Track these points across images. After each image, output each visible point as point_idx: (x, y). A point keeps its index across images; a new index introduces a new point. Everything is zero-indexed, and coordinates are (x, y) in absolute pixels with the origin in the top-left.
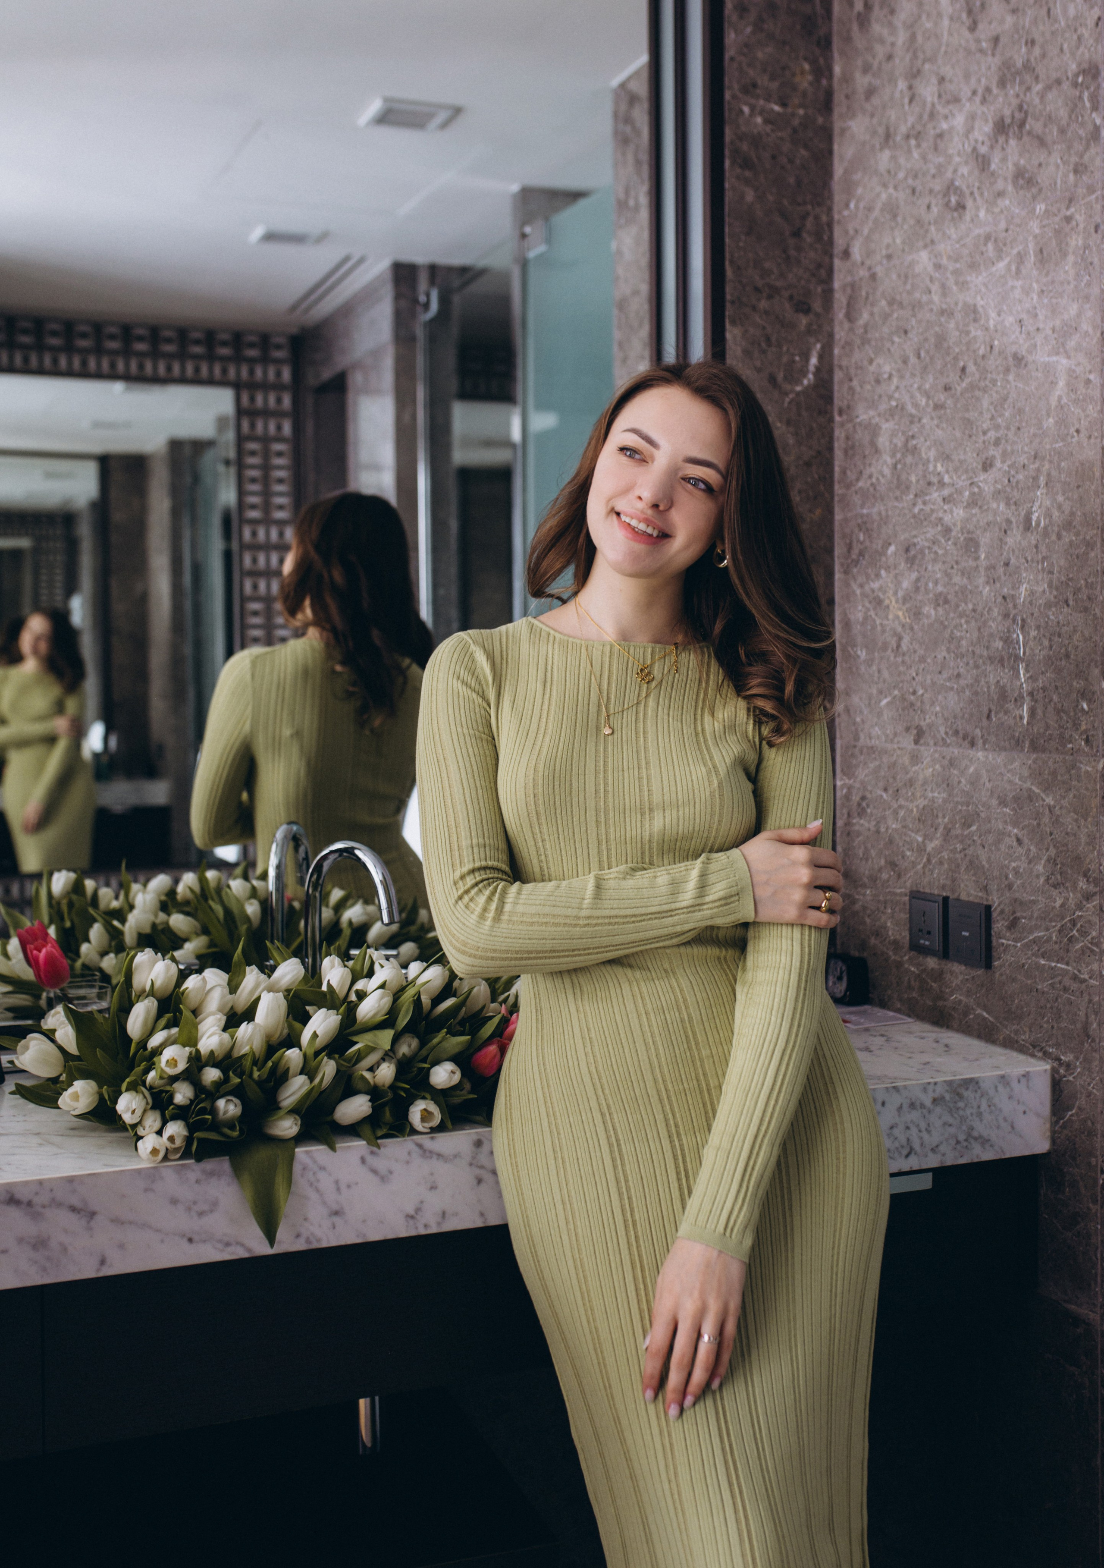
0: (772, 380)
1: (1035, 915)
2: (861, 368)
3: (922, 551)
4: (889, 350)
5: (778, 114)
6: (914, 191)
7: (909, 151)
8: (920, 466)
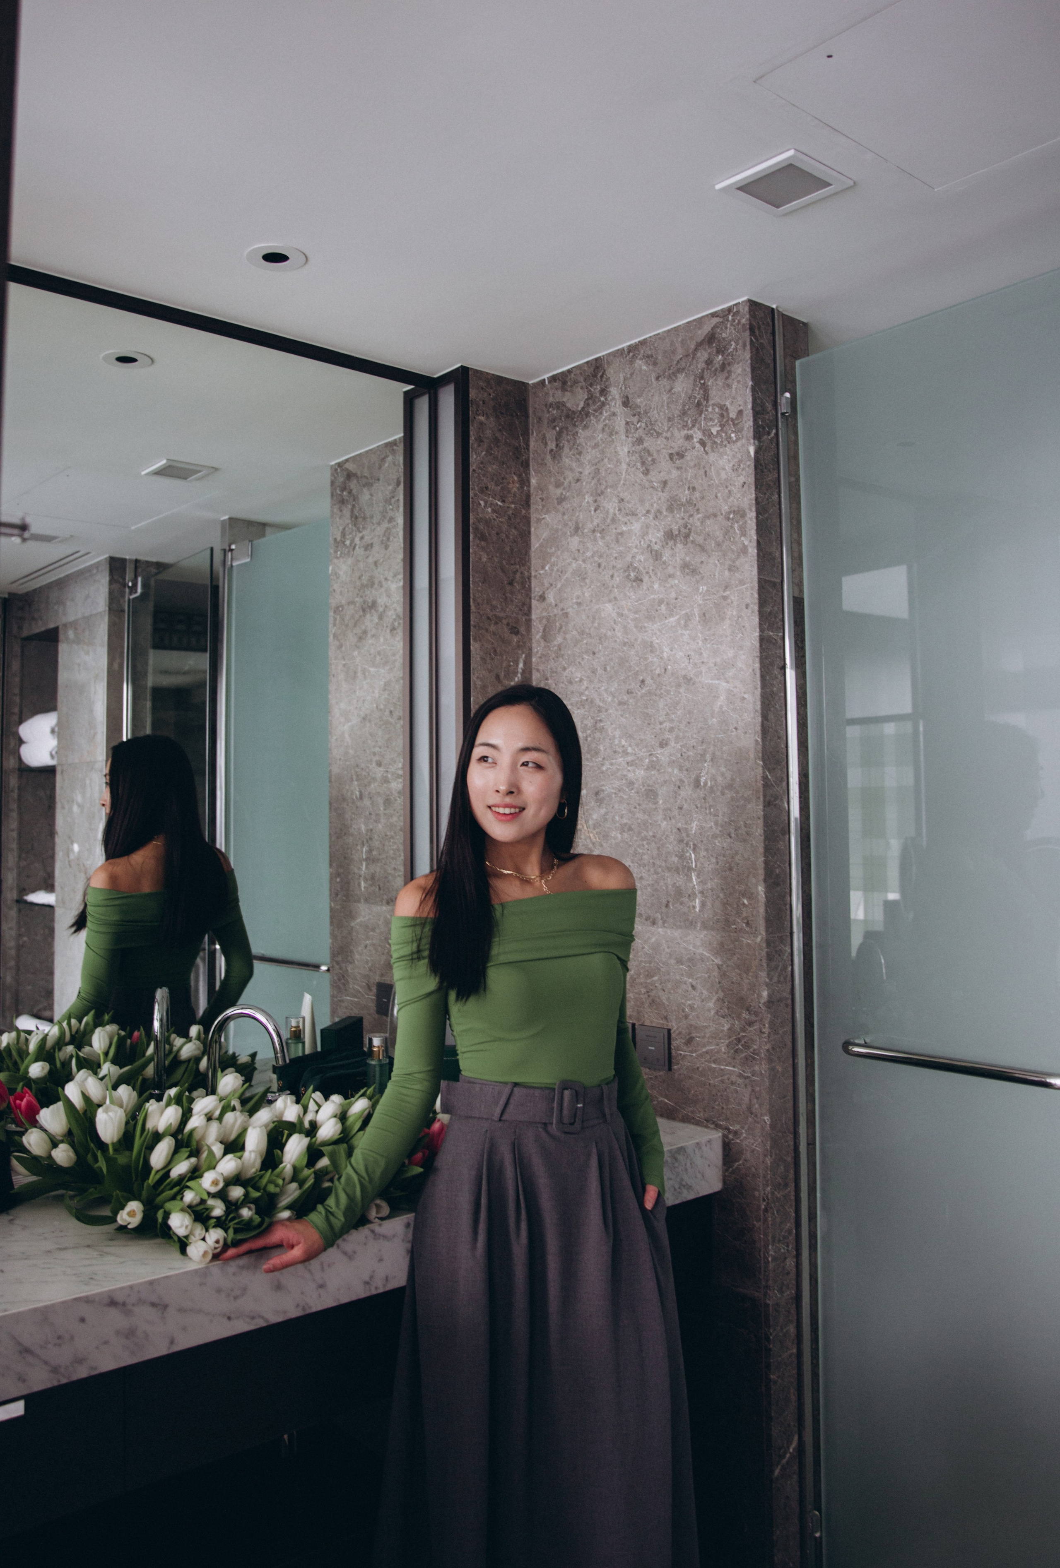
0: (498, 677)
1: (707, 1036)
2: (556, 672)
4: (579, 663)
5: (500, 506)
6: (599, 565)
7: (595, 540)
8: (607, 740)
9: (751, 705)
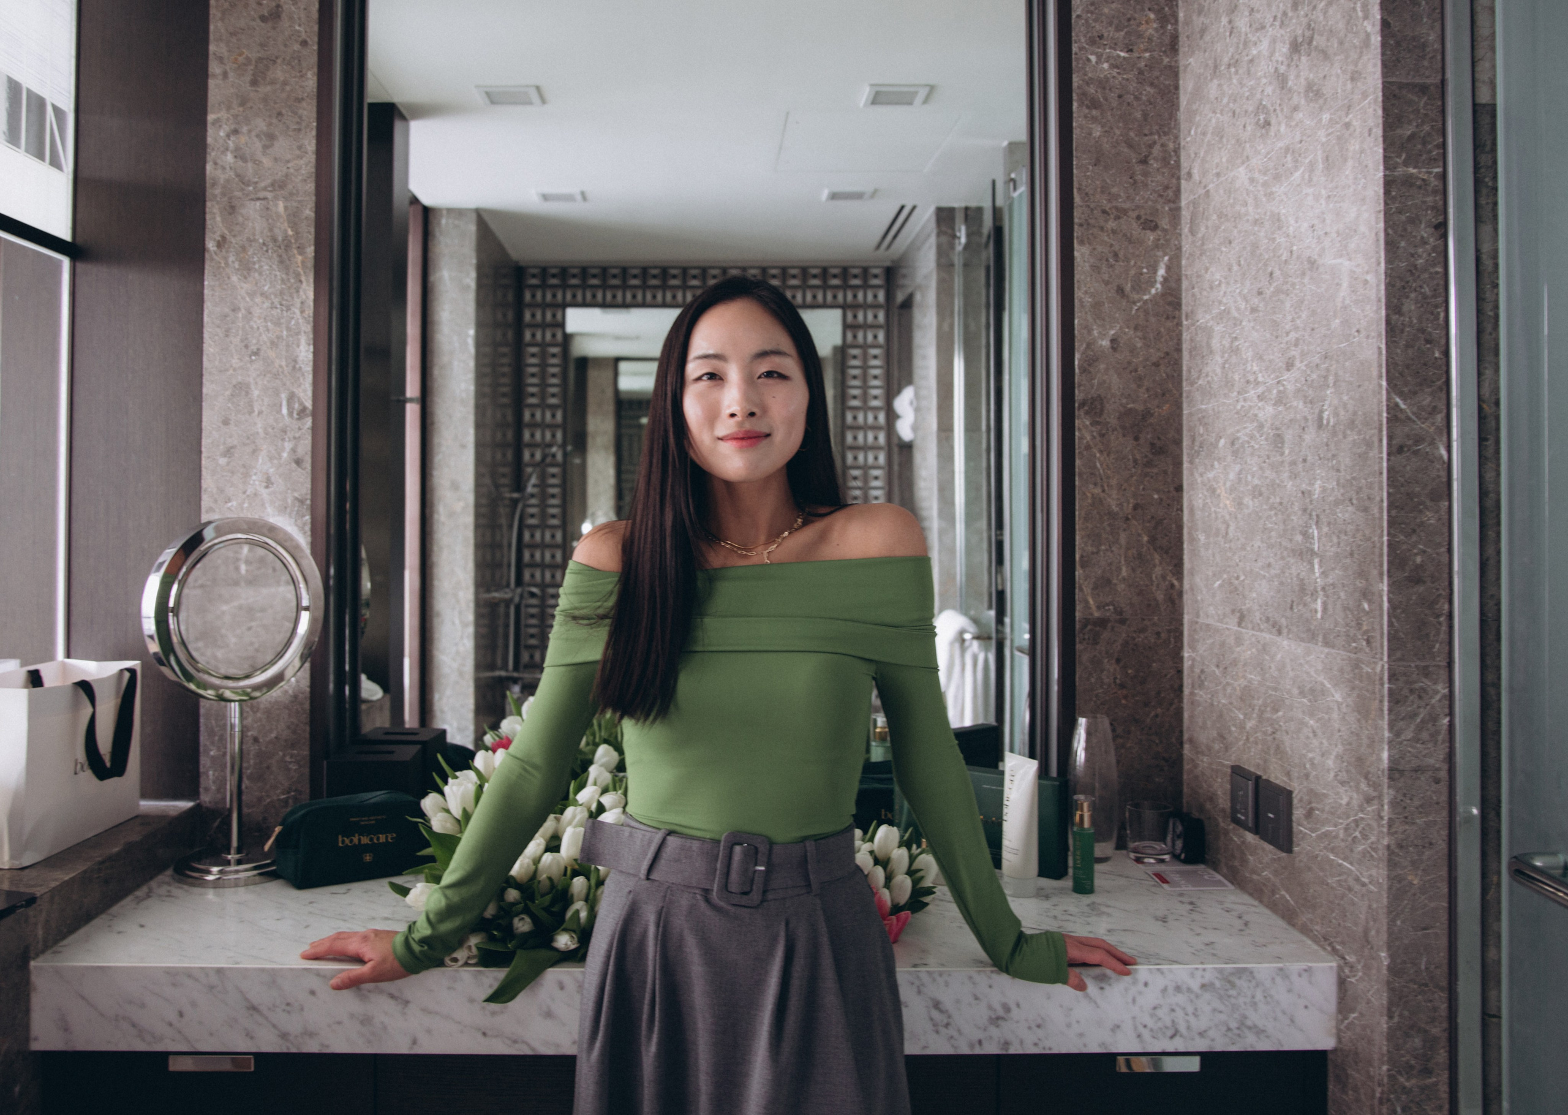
0: (1120, 290)
1: (1326, 809)
2: (1200, 276)
3: (1243, 446)
4: (1219, 259)
5: (1124, 58)
6: (1234, 113)
7: (1230, 79)
8: (1242, 366)
9: (1374, 291)
